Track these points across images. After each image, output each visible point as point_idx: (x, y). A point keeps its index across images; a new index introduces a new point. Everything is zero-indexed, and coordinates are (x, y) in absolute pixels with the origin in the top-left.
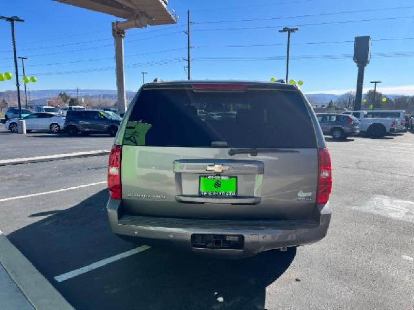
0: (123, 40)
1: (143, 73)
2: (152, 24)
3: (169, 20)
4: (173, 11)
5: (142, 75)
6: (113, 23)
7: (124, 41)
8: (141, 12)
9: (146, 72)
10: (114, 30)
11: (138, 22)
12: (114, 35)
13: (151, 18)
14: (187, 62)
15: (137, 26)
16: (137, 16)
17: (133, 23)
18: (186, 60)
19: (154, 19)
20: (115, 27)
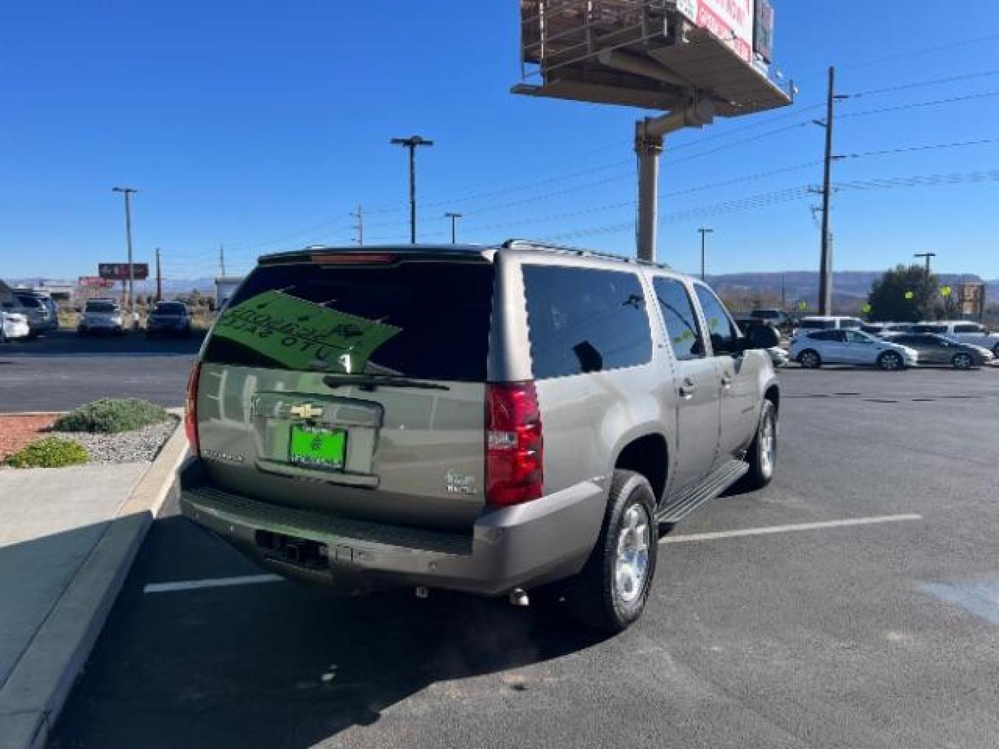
0: (657, 159)
1: (703, 231)
2: (730, 112)
3: (772, 100)
4: (777, 77)
5: (701, 234)
6: (638, 123)
7: (659, 160)
8: (700, 91)
9: (709, 228)
10: (638, 139)
11: (690, 113)
12: (637, 150)
13: (726, 101)
14: (821, 197)
15: (688, 123)
16: (691, 101)
17: (679, 117)
18: (820, 192)
19: (733, 103)
20: (642, 132)
